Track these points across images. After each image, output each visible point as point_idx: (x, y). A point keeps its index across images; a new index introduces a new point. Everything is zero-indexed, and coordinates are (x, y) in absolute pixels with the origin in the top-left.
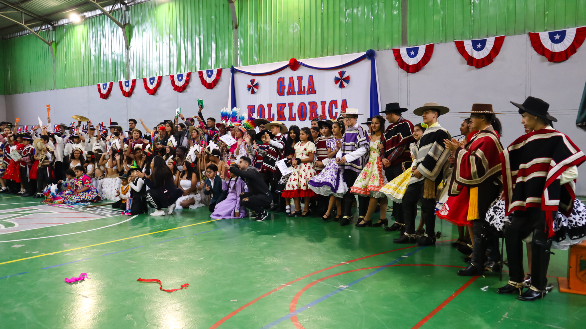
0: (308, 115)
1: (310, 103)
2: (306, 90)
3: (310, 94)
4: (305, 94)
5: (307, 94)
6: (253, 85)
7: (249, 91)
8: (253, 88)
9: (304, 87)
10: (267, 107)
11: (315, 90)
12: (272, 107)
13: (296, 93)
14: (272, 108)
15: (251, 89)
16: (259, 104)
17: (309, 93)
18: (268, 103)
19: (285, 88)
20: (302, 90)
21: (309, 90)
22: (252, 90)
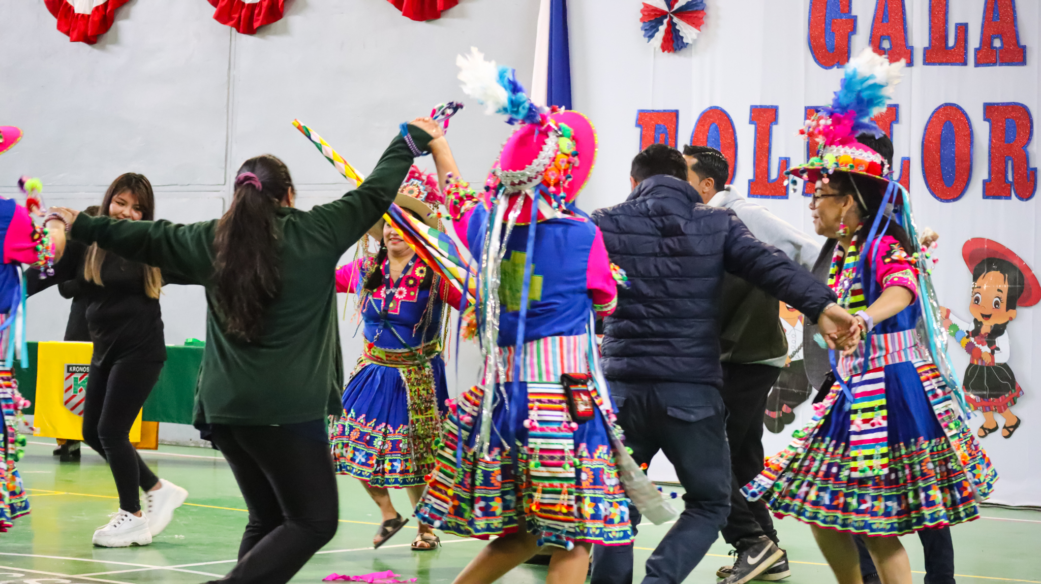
0: (981, 172)
1: (991, 110)
2: (974, 40)
3: (994, 64)
4: (965, 63)
5: (977, 64)
6: (677, 6)
7: (651, 37)
8: (672, 25)
9: (963, 29)
10: (752, 121)
11: (1023, 42)
12: (775, 120)
13: (918, 57)
14: (775, 128)
15: (662, 28)
16: (706, 106)
17: (986, 57)
18: (758, 103)
19: (854, 30)
20: (951, 42)
21: (991, 43)
22: (667, 32)
